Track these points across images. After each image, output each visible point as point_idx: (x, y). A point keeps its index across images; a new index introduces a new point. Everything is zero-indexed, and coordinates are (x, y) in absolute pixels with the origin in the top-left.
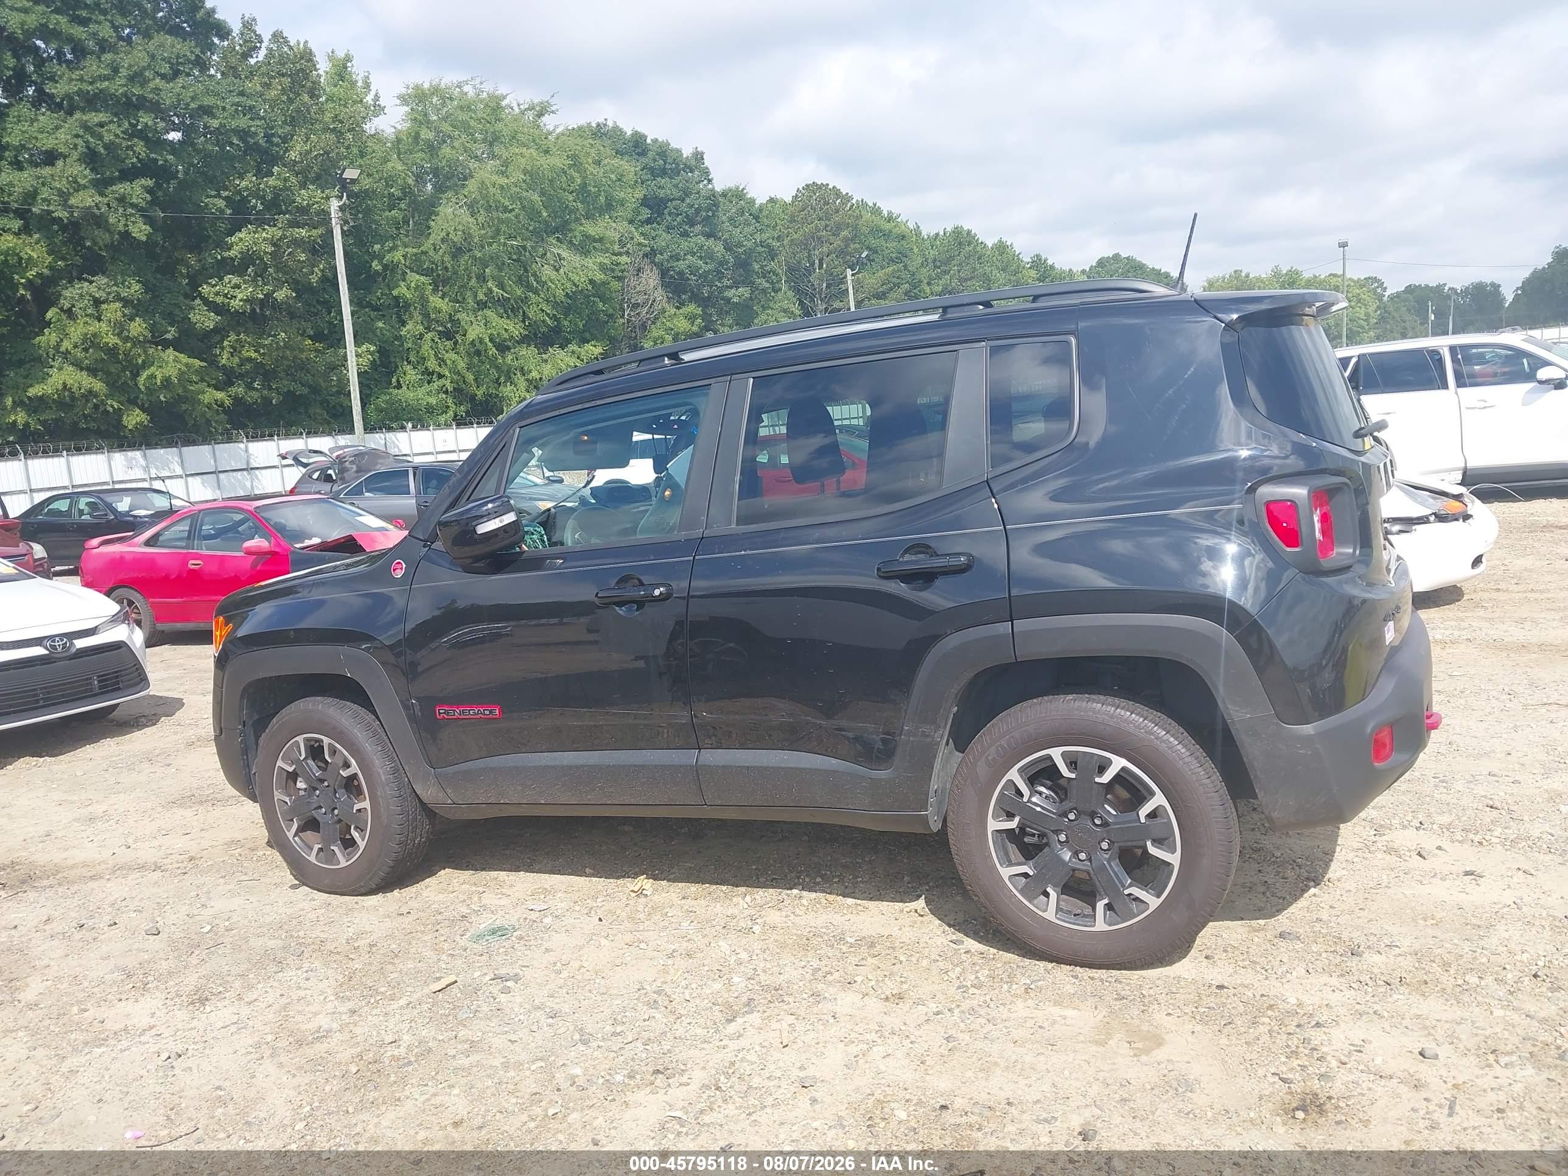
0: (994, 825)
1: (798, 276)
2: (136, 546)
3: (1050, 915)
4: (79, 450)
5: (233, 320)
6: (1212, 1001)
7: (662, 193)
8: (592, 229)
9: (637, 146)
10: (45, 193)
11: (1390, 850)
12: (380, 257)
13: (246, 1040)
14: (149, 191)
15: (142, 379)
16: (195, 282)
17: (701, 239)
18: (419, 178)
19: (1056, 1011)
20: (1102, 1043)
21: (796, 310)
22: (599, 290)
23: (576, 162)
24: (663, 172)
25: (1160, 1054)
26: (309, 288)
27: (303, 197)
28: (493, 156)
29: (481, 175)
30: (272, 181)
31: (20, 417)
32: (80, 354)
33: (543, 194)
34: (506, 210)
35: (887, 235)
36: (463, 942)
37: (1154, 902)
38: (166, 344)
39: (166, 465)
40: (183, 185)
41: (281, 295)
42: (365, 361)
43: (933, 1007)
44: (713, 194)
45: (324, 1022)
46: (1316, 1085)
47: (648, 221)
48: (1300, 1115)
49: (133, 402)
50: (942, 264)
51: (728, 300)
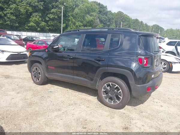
0: (103, 90)
1: (116, 22)
2: (32, 43)
3: (107, 101)
4: (32, 32)
5: (50, 19)
6: (122, 115)
7: (101, 10)
8: (92, 14)
9: (99, 4)
10: (32, 2)
11: (153, 101)
12: (68, 14)
13: (20, 98)
14: (43, 3)
15: (40, 25)
16: (47, 14)
17: (105, 16)
18: (73, 5)
19: (104, 112)
20: (107, 117)
21: (115, 26)
22: (92, 21)
23: (92, 5)
24: (102, 8)
25: (113, 119)
26: (59, 17)
27: (60, 6)
28: (82, 4)
29: (80, 6)
30: (57, 4)
31: (27, 27)
32: (34, 21)
33: (87, 9)
34: (83, 10)
35: (128, 18)
36: (47, 92)
37: (118, 102)
38: (43, 21)
39: (41, 35)
40: (47, 3)
41: (56, 17)
42: (64, 26)
43: (91, 109)
44: (107, 11)
45: (29, 98)
46: (128, 126)
47: (99, 13)
48: (124, 129)
49: (39, 27)
50: (134, 23)
51: (107, 24)
